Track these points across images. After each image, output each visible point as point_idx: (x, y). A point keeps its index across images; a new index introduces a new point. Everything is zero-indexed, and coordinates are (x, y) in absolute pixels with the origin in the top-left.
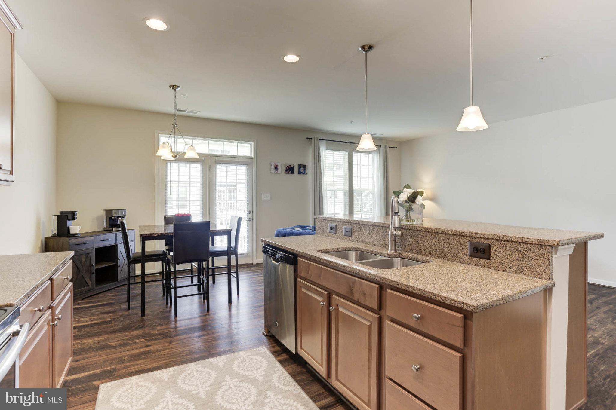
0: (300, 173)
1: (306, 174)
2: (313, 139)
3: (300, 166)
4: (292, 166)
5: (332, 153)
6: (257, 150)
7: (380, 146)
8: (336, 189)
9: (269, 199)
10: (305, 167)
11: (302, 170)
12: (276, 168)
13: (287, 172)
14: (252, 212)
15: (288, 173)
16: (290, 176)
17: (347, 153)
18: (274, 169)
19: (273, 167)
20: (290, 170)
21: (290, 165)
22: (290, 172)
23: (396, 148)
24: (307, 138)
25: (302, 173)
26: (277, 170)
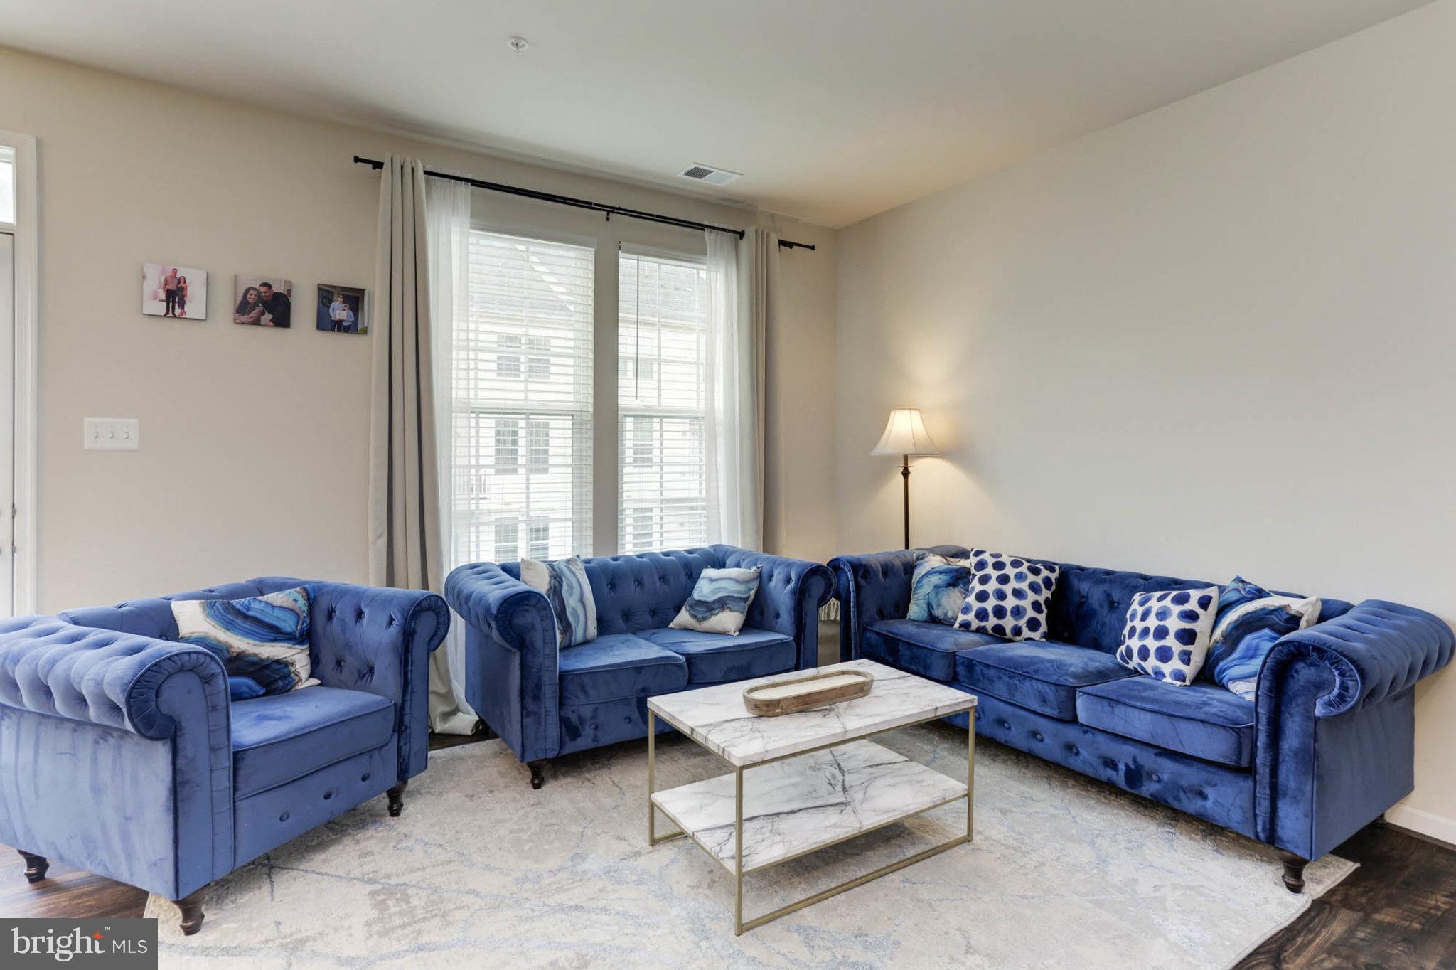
0: (326, 323)
1: (365, 332)
2: (387, 167)
3: (326, 295)
4: (278, 288)
5: (507, 245)
6: (38, 183)
7: (742, 234)
8: (534, 405)
9: (134, 443)
10: (355, 298)
11: (339, 311)
12: (175, 295)
13: (244, 318)
15: (256, 322)
16: (268, 336)
17: (590, 254)
18: (163, 296)
19: (154, 284)
20: (269, 308)
21: (266, 287)
22: (268, 316)
23: (813, 248)
24: (357, 160)
25: (338, 326)
26: (182, 305)
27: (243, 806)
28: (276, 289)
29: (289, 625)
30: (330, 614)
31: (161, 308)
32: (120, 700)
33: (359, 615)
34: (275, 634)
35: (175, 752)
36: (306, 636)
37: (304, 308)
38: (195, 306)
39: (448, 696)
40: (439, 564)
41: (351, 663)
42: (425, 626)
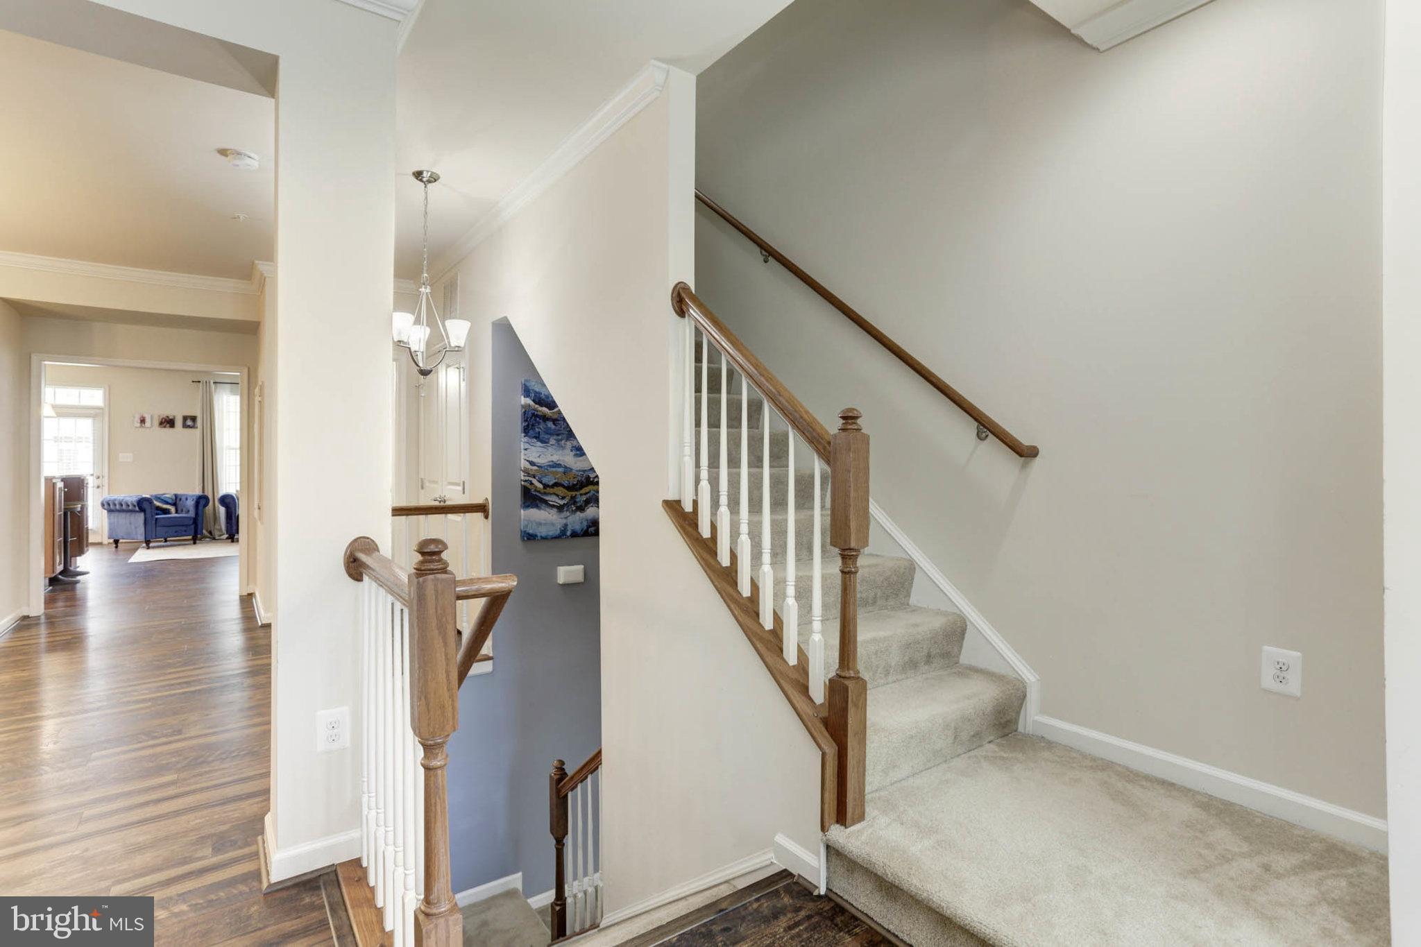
0: (185, 426)
1: (196, 427)
2: (202, 382)
3: (185, 418)
6: (109, 397)
9: (131, 460)
10: (194, 419)
11: (189, 423)
12: (143, 421)
13: (161, 426)
14: (101, 477)
15: (165, 427)
16: (168, 430)
18: (139, 421)
19: (137, 419)
20: (169, 422)
21: (168, 417)
24: (193, 382)
25: (189, 427)
26: (144, 423)
27: (158, 528)
28: (170, 418)
29: (170, 501)
30: (180, 499)
31: (139, 425)
32: (135, 504)
33: (187, 499)
34: (167, 503)
35: (145, 514)
36: (174, 504)
37: (179, 422)
38: (148, 424)
39: (220, 530)
40: (218, 492)
41: (184, 509)
42: (202, 502)
